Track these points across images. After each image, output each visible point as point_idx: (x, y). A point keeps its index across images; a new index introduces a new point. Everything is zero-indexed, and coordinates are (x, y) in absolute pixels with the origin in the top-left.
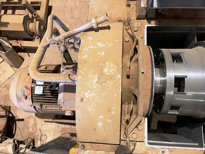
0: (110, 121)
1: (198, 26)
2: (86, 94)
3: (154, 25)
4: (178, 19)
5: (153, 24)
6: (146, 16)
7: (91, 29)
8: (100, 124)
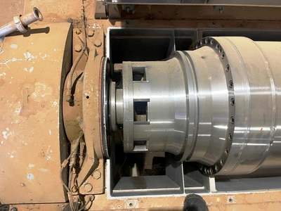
0: (46, 170)
1: (178, 29)
2: (4, 133)
3: (120, 28)
4: (152, 19)
5: (118, 26)
6: (107, 13)
7: (15, 33)
8: (31, 177)
